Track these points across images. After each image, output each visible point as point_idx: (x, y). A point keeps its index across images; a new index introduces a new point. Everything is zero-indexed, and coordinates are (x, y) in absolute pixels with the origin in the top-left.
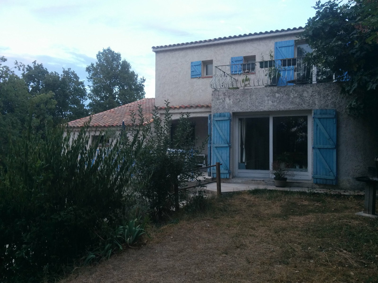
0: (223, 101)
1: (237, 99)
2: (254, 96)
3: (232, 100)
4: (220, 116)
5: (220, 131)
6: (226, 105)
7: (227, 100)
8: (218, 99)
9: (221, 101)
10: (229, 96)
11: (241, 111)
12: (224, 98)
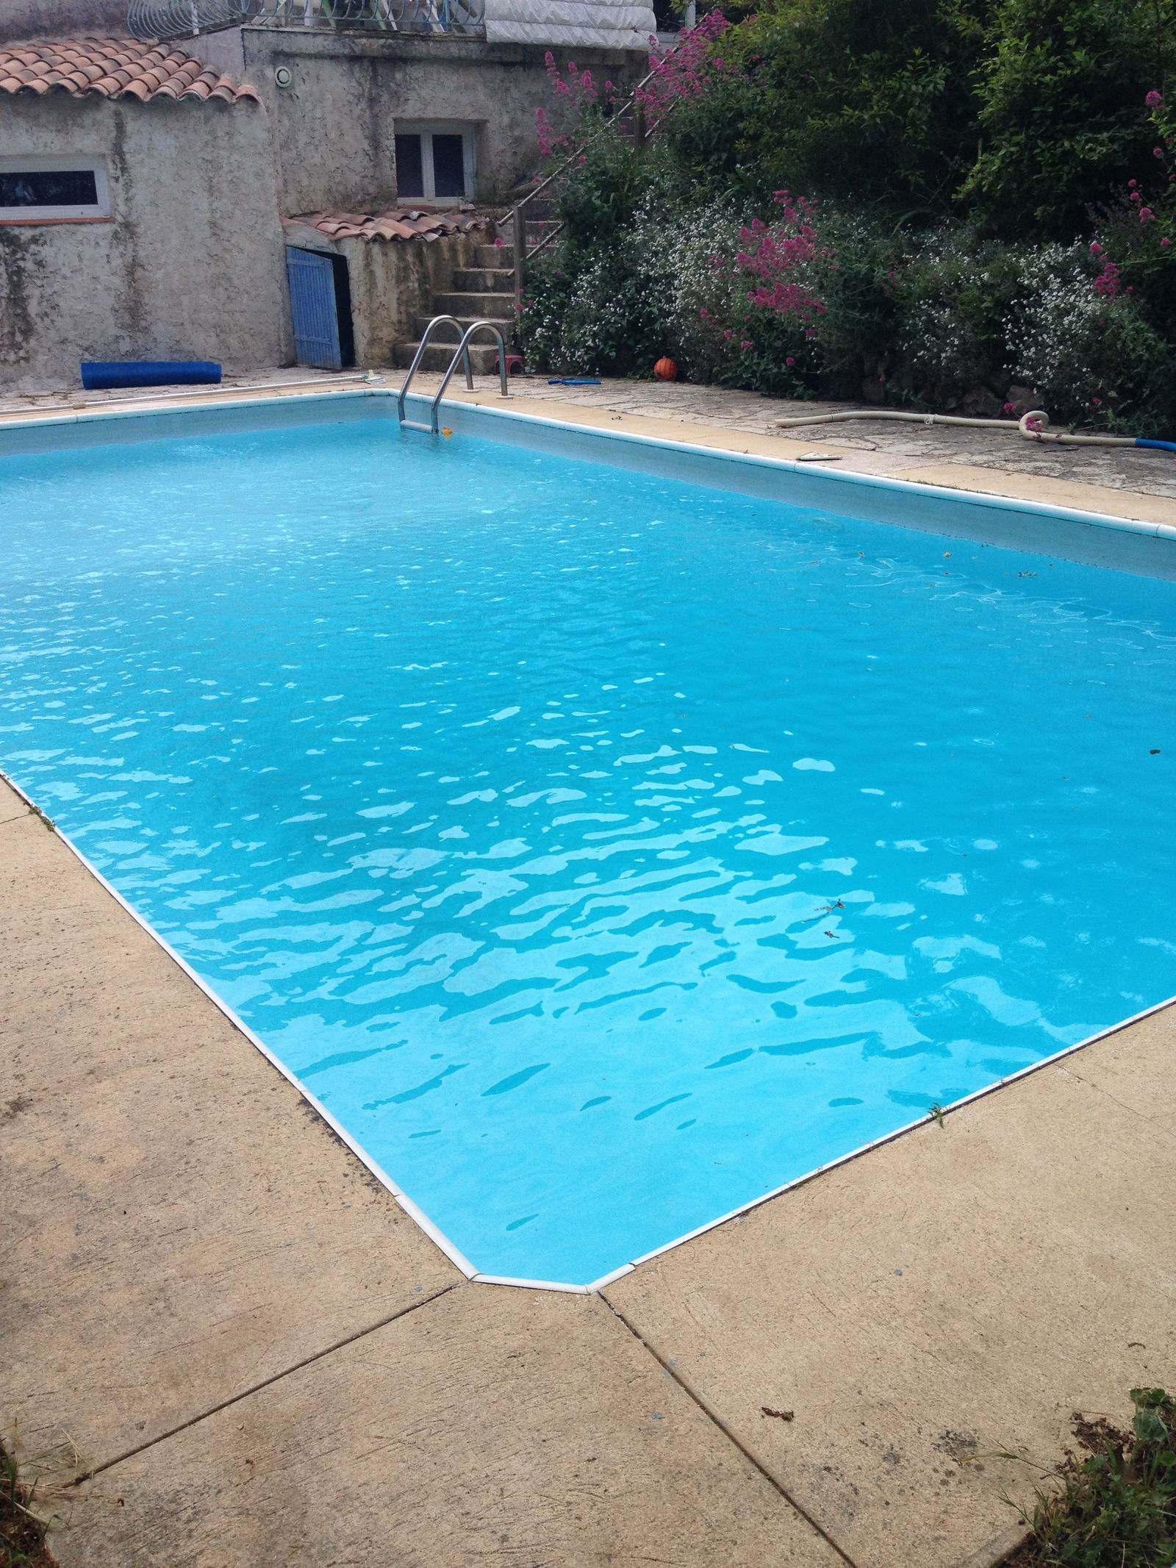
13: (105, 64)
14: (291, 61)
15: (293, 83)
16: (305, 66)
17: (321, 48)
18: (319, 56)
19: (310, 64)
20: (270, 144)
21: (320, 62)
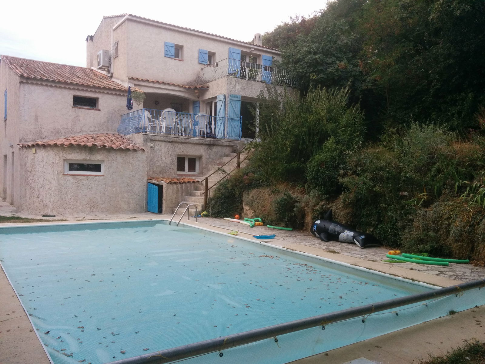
0: (235, 86)
1: (243, 87)
2: (253, 87)
3: (240, 87)
4: (234, 96)
5: (234, 108)
6: (237, 89)
7: (237, 86)
8: (231, 84)
9: (233, 85)
10: (239, 83)
11: (246, 96)
12: (235, 84)
13: (108, 140)
14: (155, 142)
15: (154, 146)
16: (158, 143)
17: (162, 139)
18: (162, 141)
19: (159, 143)
20: (147, 160)
21: (162, 142)
